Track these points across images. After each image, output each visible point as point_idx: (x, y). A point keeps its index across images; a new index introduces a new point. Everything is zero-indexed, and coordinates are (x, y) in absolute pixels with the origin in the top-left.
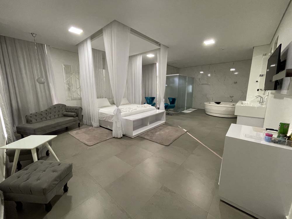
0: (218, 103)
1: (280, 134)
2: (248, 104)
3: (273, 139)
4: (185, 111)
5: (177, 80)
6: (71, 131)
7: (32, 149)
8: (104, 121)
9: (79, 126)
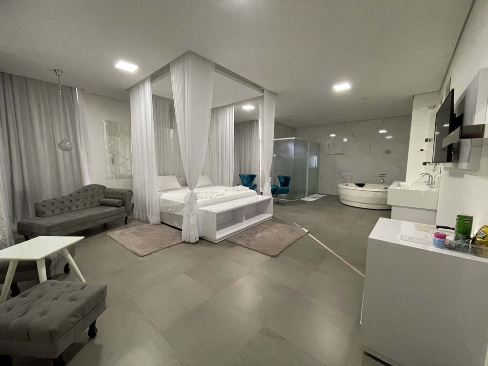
0: (361, 185)
1: (459, 235)
2: (408, 186)
3: (447, 243)
4: (307, 199)
5: (292, 147)
6: (112, 230)
7: (38, 260)
8: (169, 213)
9: (126, 223)
